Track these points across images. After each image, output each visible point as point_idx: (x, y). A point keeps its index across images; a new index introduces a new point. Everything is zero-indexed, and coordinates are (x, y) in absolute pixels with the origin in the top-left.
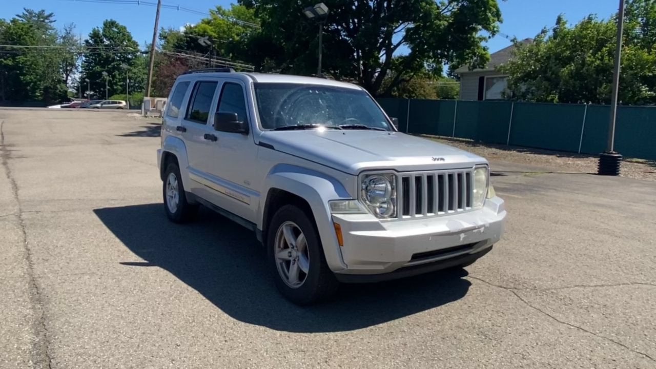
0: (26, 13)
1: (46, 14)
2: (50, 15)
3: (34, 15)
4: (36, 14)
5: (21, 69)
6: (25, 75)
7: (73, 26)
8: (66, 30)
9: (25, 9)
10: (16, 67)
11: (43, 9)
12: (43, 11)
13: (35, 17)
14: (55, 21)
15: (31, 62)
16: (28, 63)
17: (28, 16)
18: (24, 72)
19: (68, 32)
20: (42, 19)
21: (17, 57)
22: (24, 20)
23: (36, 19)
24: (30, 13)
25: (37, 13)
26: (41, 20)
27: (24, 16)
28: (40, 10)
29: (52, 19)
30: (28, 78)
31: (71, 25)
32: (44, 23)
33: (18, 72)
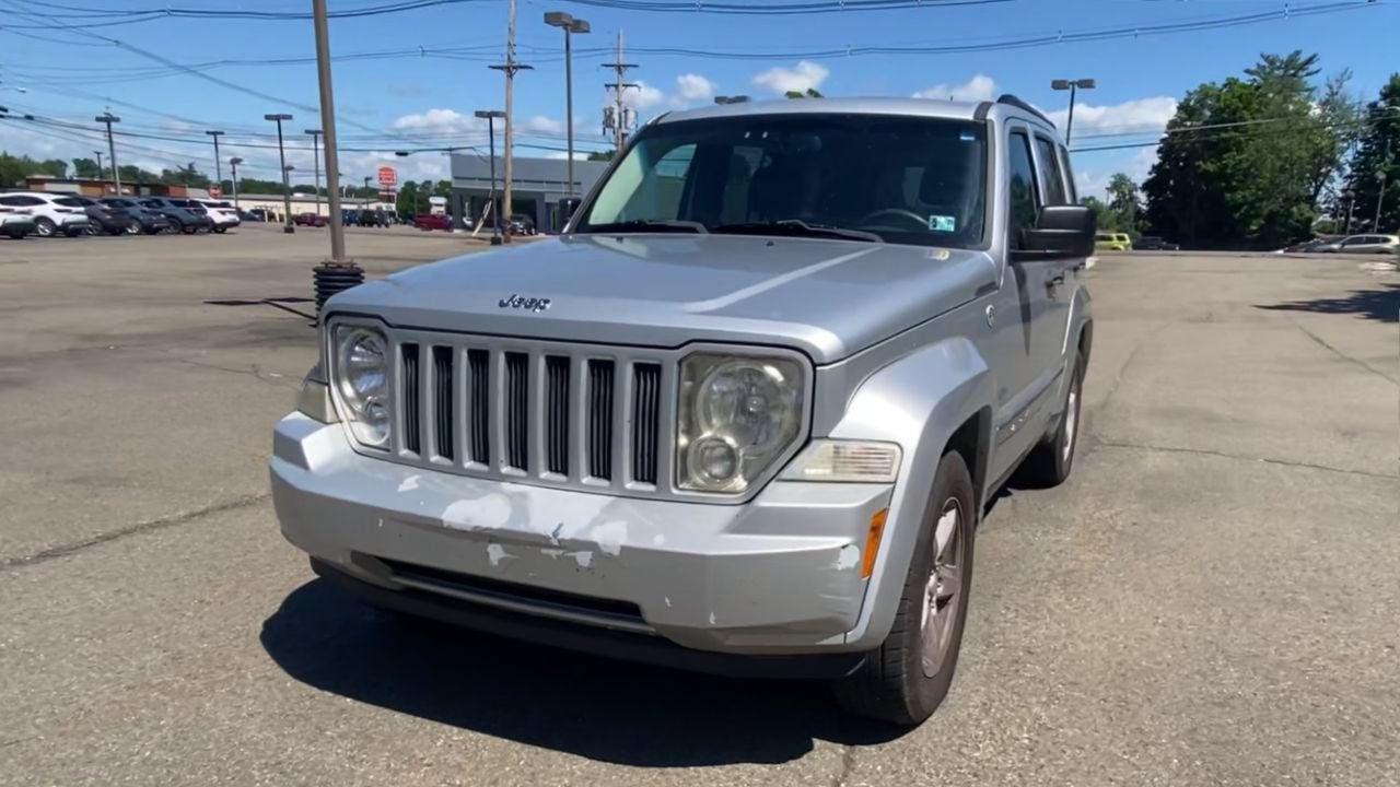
0: (1263, 63)
1: (1303, 58)
2: (1310, 61)
3: (1278, 64)
4: (1282, 62)
5: (1228, 178)
6: (1233, 190)
7: (1345, 77)
8: (1330, 87)
9: (1262, 56)
10: (1221, 175)
11: (1298, 49)
12: (1298, 53)
13: (1279, 68)
14: (1317, 72)
15: (1249, 163)
16: (1244, 165)
17: (1268, 70)
18: (1235, 183)
19: (1335, 90)
20: (1292, 72)
21: (1225, 156)
22: (1257, 78)
23: (1281, 72)
24: (1272, 63)
25: (1285, 59)
26: (1288, 73)
27: (1260, 70)
28: (1292, 52)
29: (1312, 67)
30: (1239, 196)
31: (1342, 75)
32: (1295, 79)
33: (1224, 184)
